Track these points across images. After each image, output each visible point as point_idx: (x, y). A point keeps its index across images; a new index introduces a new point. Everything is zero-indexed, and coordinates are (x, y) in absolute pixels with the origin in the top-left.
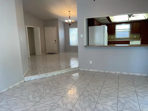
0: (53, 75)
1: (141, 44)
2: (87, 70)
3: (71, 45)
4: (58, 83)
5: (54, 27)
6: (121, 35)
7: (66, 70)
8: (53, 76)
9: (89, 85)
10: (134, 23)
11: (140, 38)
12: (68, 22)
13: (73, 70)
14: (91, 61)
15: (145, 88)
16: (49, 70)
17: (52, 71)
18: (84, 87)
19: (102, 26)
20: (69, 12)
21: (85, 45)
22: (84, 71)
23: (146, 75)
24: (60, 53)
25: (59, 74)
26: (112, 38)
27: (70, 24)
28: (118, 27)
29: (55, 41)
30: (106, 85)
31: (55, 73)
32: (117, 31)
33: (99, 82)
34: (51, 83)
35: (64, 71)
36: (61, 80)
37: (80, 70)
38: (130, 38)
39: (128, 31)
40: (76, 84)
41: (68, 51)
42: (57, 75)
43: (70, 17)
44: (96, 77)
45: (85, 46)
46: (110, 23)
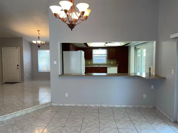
0: (14, 116)
1: (118, 73)
2: (62, 105)
3: (40, 71)
4: (21, 129)
5: (17, 48)
6: (99, 59)
7: (34, 107)
8: (14, 119)
9: (66, 127)
10: (110, 49)
11: (117, 64)
12: (37, 43)
13: (43, 107)
14: (67, 94)
15: (126, 122)
16: (8, 111)
17: (13, 112)
18: (59, 130)
19: (79, 51)
20: (38, 31)
21: (60, 74)
22: (58, 106)
23: (126, 106)
24: (25, 81)
25: (24, 114)
26: (89, 63)
27: (39, 46)
28: (95, 52)
29: (18, 66)
30: (86, 123)
31: (18, 114)
32: (94, 55)
33: (77, 121)
34: (12, 129)
35: (30, 110)
36: (27, 123)
37: (53, 106)
38: (108, 63)
39: (105, 57)
40: (49, 128)
41: (36, 79)
42: (20, 116)
43: (39, 37)
44: (73, 114)
45: (59, 76)
46: (86, 47)
